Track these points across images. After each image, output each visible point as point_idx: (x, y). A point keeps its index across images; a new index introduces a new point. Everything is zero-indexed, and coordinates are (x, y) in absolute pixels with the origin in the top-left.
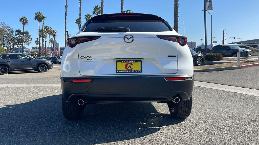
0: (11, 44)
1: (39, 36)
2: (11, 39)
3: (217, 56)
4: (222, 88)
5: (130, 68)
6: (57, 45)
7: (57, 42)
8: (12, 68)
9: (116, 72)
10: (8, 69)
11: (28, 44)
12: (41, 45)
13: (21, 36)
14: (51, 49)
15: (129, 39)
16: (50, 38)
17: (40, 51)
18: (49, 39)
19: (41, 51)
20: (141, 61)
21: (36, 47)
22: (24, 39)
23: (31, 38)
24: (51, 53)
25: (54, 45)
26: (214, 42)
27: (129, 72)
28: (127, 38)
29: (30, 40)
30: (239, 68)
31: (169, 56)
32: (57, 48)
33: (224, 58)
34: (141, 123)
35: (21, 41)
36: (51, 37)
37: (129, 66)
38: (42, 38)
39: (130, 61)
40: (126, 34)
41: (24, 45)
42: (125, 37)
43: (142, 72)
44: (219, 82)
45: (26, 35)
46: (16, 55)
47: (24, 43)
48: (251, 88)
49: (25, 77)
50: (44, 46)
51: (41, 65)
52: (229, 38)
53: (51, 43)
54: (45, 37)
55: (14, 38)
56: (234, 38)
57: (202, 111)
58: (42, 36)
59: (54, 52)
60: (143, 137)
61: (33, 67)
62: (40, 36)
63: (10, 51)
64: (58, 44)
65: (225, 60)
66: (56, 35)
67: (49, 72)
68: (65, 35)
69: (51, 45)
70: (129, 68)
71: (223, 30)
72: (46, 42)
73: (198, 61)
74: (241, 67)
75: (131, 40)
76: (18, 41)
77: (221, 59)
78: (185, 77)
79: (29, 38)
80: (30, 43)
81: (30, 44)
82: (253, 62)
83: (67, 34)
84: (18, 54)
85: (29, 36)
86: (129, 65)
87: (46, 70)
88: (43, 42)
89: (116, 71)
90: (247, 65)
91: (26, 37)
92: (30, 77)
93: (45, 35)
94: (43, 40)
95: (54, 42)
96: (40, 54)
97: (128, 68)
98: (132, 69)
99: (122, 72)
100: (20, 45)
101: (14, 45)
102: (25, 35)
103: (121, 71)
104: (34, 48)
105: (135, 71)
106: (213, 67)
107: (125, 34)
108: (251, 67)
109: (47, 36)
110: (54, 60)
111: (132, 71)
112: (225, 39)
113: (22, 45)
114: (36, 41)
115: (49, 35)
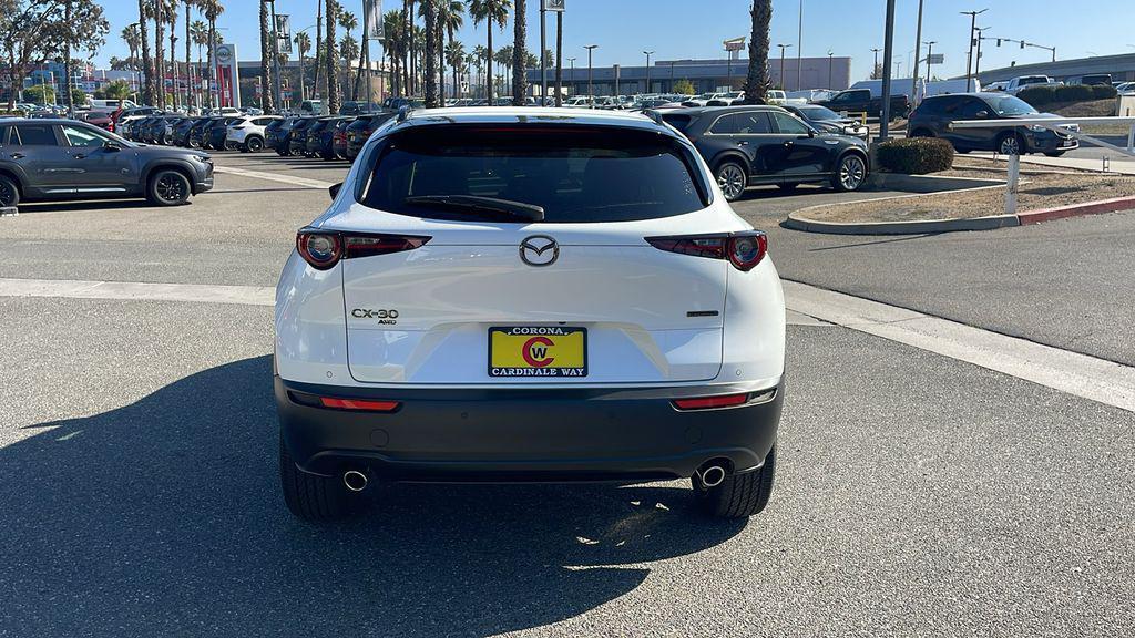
0: (17, 46)
1: (141, 10)
2: (15, 24)
3: (931, 150)
4: (923, 336)
5: (543, 357)
6: (223, 55)
7: (225, 42)
8: (34, 183)
9: (490, 374)
10: (16, 189)
11: (92, 47)
12: (152, 54)
13: (59, 11)
14: (198, 70)
15: (539, 253)
16: (193, 20)
17: (148, 82)
18: (188, 25)
19: (154, 81)
20: (584, 330)
21: (129, 61)
22: (73, 24)
23: (106, 23)
24: (200, 90)
25: (209, 54)
26: (931, 59)
27: (539, 376)
28: (531, 247)
29: (98, 29)
30: (1011, 223)
31: (691, 314)
32: (225, 65)
33: (959, 160)
34: (581, 539)
35: (61, 32)
36: (197, 15)
37: (540, 349)
38: (156, 19)
39: (542, 331)
40: (527, 232)
41: (73, 55)
42: (525, 245)
43: (585, 374)
44: (915, 302)
45: (80, 7)
46: (49, 126)
47: (75, 41)
48: (1037, 337)
49: (95, 236)
50: (167, 57)
51: (163, 173)
52: (999, 45)
53: (196, 41)
54: (170, 18)
55: (26, 16)
56: (1022, 47)
57: (819, 470)
58: (156, 10)
59: (212, 85)
60: (583, 615)
61: (129, 181)
62: (146, 13)
63: (13, 79)
64: (229, 52)
65: (964, 169)
66: (220, 9)
67: (197, 202)
68: (263, 14)
69: (199, 54)
70: (539, 359)
71: (974, 14)
72: (173, 40)
73: (845, 171)
74: (1021, 221)
75: (549, 254)
76: (44, 31)
77: (944, 164)
78: (747, 394)
79: (95, 19)
80: (101, 44)
81: (100, 49)
82: (1076, 195)
83: (270, 13)
84: (58, 124)
85: (97, 12)
86: (537, 345)
87: (184, 194)
88: (158, 43)
89: (490, 368)
90: (1048, 210)
91: (83, 14)
92: (118, 238)
93: (167, 8)
94: (159, 32)
95: (211, 39)
96: (146, 98)
97: (536, 356)
98: (550, 360)
99: (511, 372)
100: (57, 51)
101: (27, 51)
102: (74, 4)
103: (506, 369)
104: (117, 65)
105: (559, 373)
106: (904, 211)
107: (523, 232)
108: (1060, 221)
109: (176, 11)
110: (214, 132)
111: (548, 370)
112: (979, 55)
113: (66, 51)
114: (126, 33)
115: (188, 8)
